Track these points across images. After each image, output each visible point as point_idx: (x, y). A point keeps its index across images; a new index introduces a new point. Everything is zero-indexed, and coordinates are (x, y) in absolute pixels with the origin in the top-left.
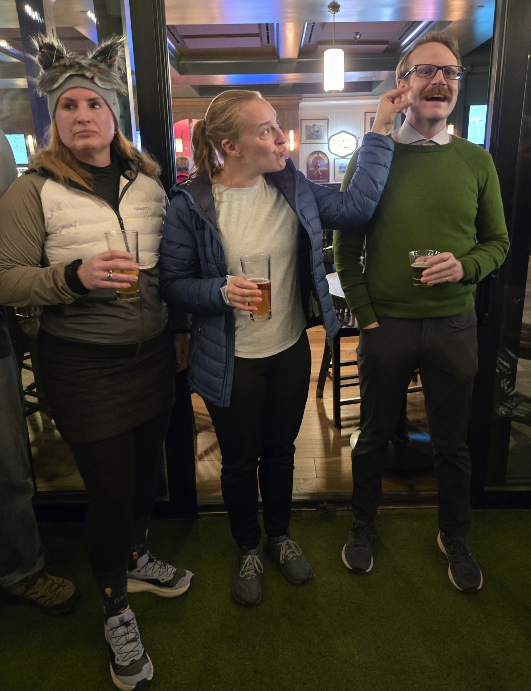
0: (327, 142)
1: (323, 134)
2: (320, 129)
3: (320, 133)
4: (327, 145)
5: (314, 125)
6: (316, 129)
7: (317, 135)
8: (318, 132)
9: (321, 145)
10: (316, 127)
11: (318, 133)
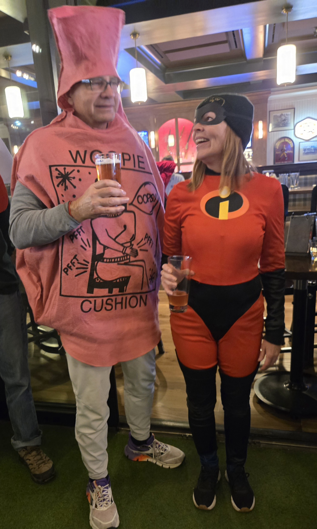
0: (293, 128)
1: (289, 122)
2: (287, 118)
3: (286, 121)
4: (293, 131)
5: (282, 115)
6: (283, 118)
7: (284, 123)
8: (285, 120)
9: (288, 131)
10: (283, 116)
11: (285, 122)
